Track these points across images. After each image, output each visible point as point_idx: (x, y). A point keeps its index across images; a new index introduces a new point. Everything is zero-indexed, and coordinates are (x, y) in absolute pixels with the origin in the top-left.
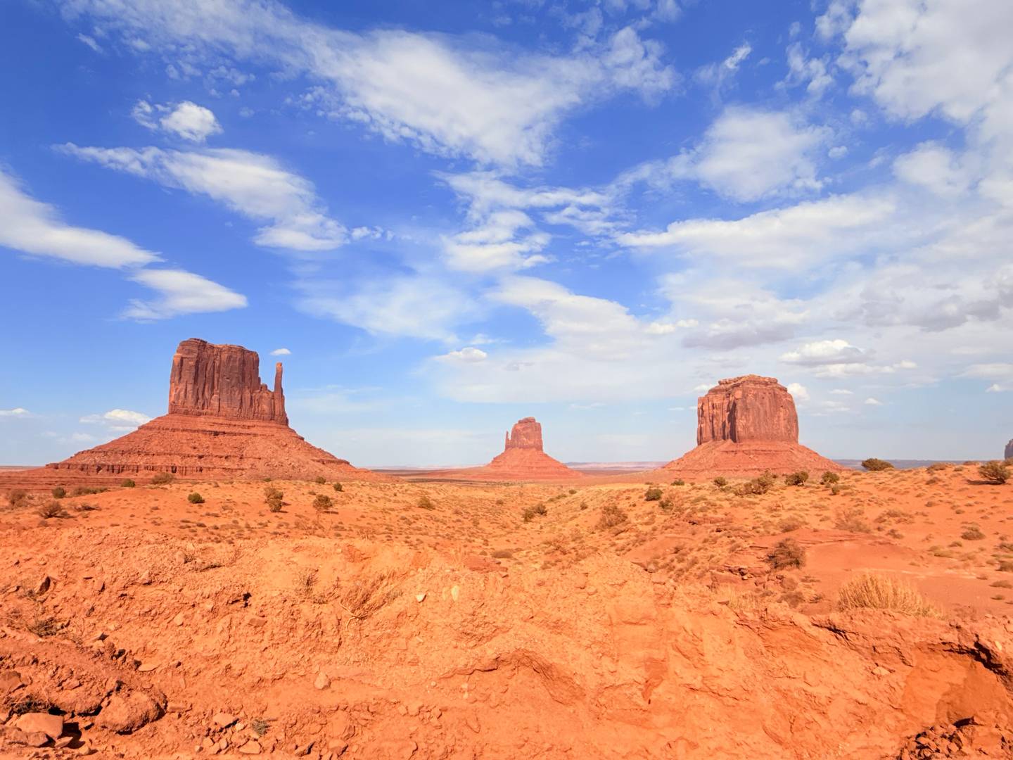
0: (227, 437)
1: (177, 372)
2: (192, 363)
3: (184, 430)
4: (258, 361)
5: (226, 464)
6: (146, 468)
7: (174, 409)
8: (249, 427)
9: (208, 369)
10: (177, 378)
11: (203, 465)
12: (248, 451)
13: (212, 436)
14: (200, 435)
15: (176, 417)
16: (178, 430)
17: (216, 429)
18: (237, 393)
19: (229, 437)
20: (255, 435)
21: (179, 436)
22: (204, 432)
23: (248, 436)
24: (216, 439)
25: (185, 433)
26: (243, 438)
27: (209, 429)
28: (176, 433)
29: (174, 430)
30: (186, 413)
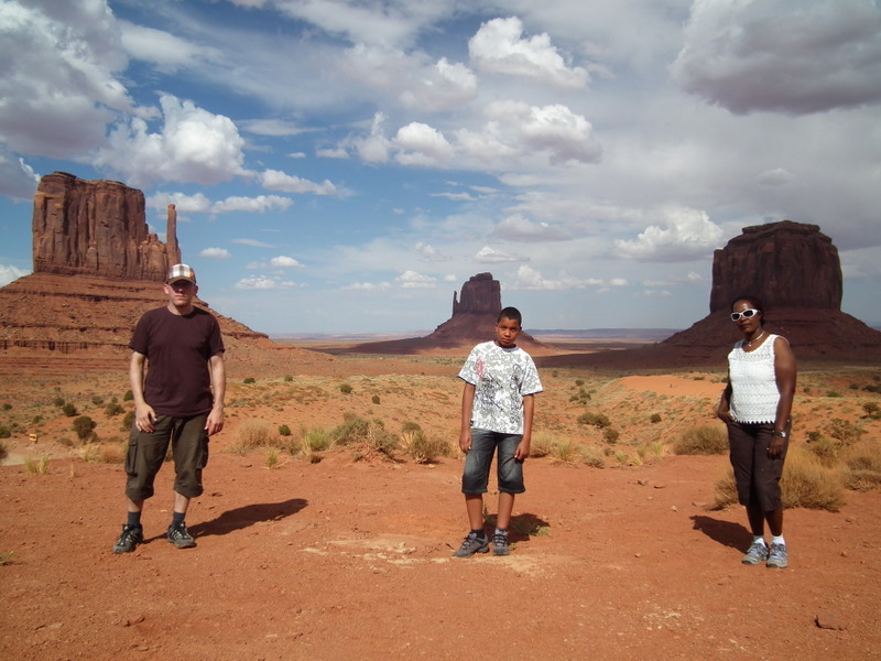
0: (110, 302)
1: (41, 218)
2: (59, 205)
3: (56, 294)
4: (143, 202)
5: (116, 339)
6: (17, 343)
7: (40, 266)
8: (137, 290)
9: (80, 212)
10: (41, 225)
11: (87, 340)
13: (93, 302)
14: (78, 300)
15: (44, 276)
16: (49, 294)
17: (98, 292)
18: (119, 245)
19: (115, 303)
20: (147, 301)
21: (51, 301)
22: (82, 296)
23: (139, 302)
24: (98, 306)
25: (58, 298)
26: (133, 305)
27: (88, 292)
28: (47, 297)
29: (44, 294)
30: (56, 271)
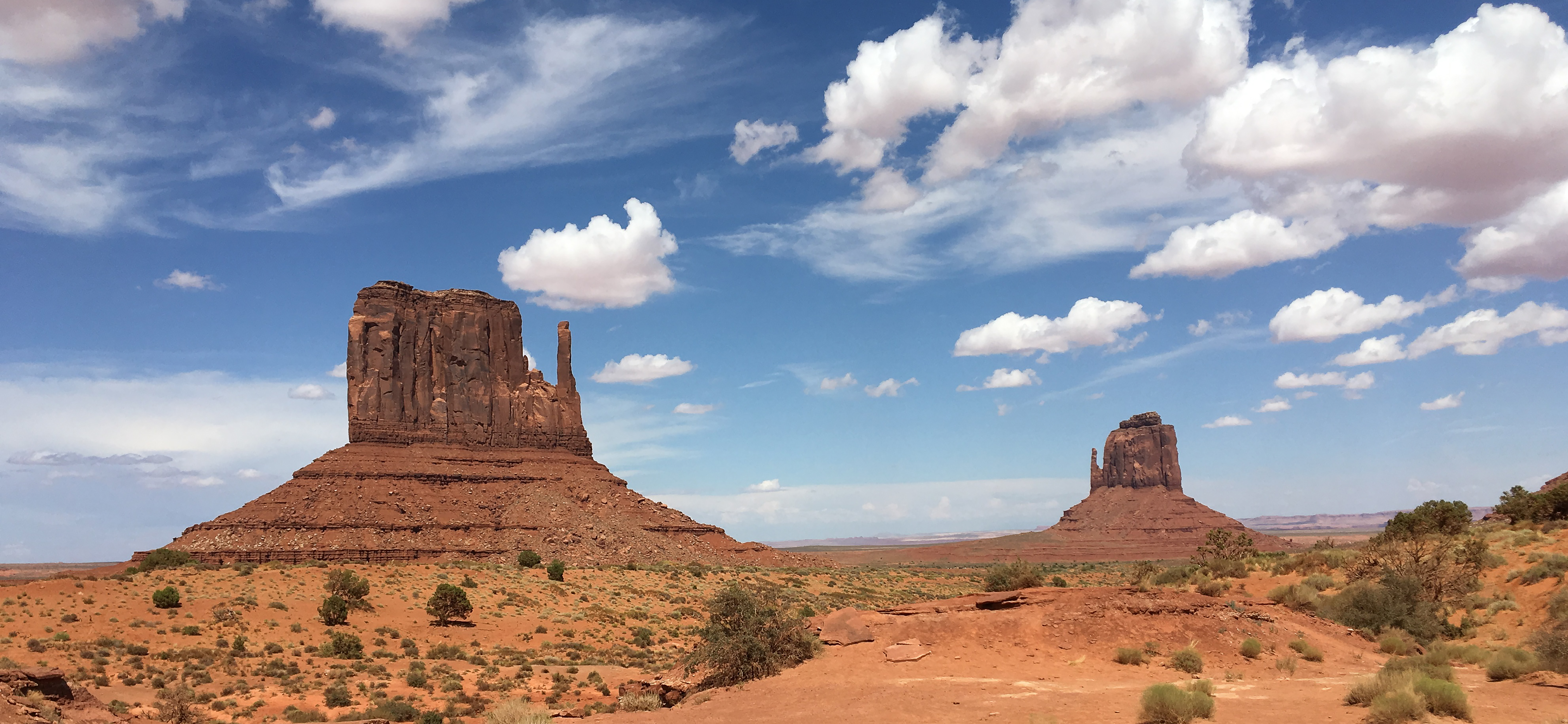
0: (467, 485)
1: (359, 357)
2: (385, 334)
3: (380, 476)
4: (519, 322)
5: (468, 542)
6: (312, 555)
7: (358, 434)
8: (511, 464)
9: (419, 343)
10: (359, 368)
11: (420, 545)
12: (511, 514)
13: (437, 486)
14: (415, 484)
15: (364, 448)
16: (369, 476)
17: (446, 469)
18: (481, 392)
19: (472, 487)
20: (524, 480)
21: (370, 487)
22: (420, 477)
23: (512, 483)
24: (447, 492)
25: (384, 481)
26: (501, 488)
27: (431, 470)
28: (365, 481)
29: (361, 477)
30: (382, 440)
